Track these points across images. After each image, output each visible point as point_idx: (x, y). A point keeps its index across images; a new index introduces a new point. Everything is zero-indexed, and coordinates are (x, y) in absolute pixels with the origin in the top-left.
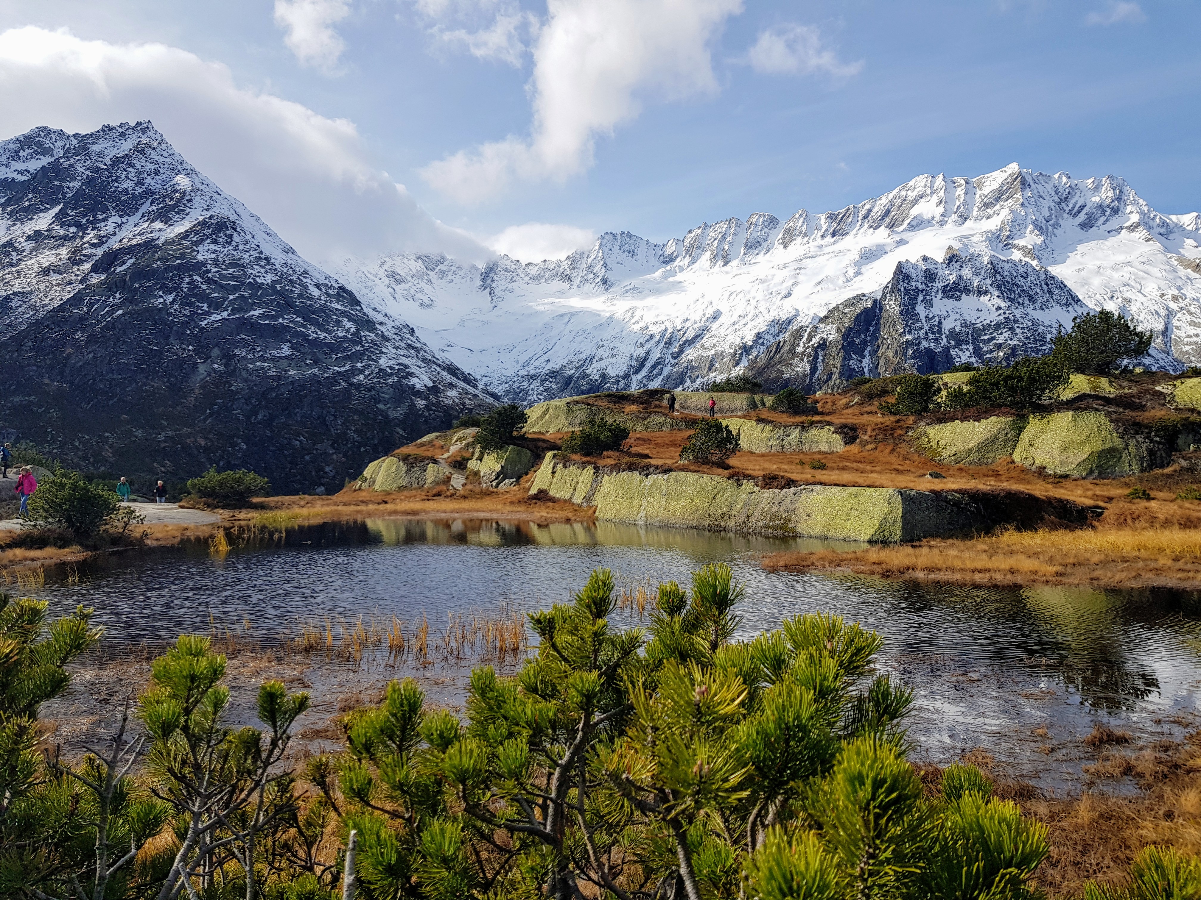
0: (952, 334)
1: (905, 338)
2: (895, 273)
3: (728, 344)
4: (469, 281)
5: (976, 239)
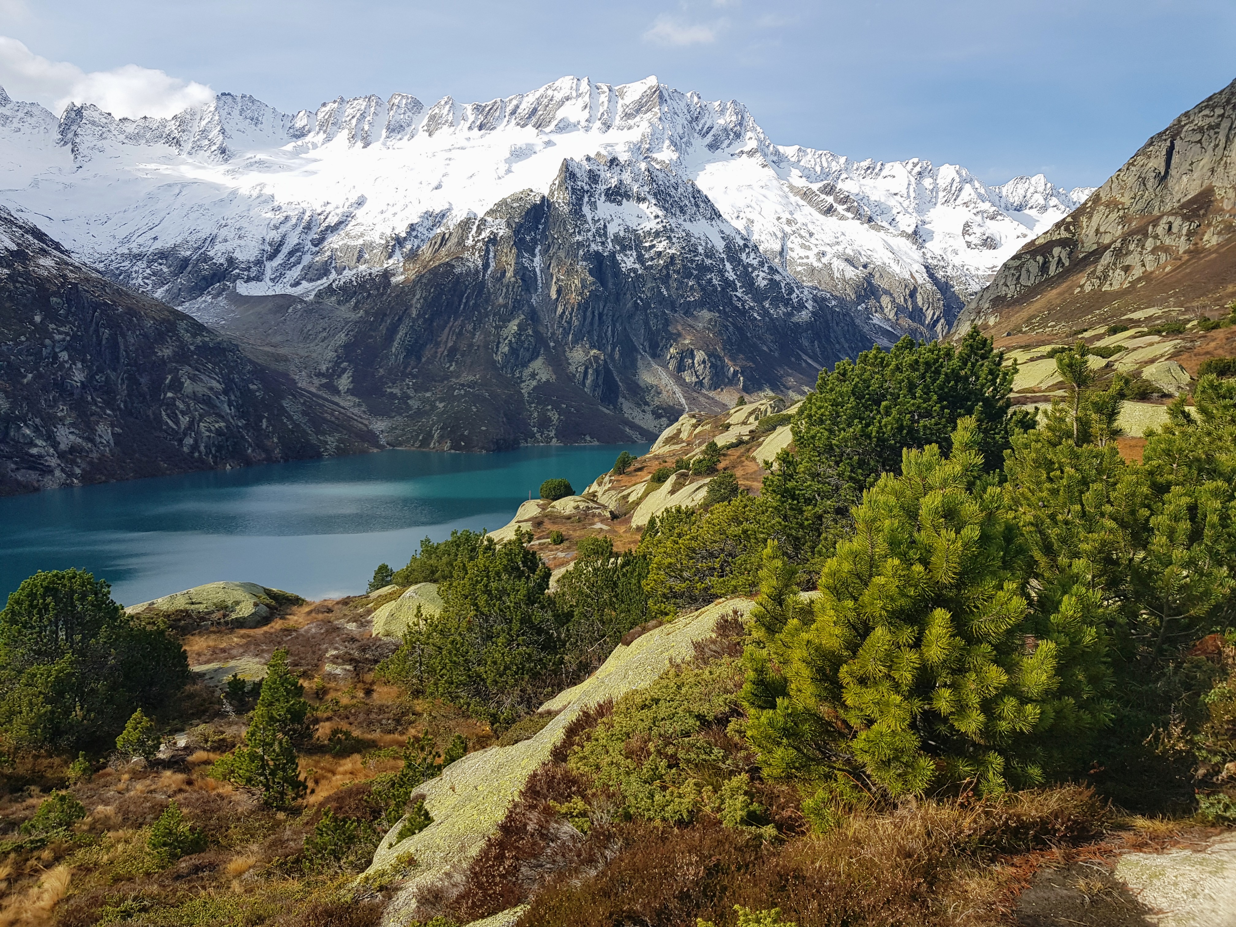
0: (617, 239)
1: (575, 239)
2: (561, 169)
3: (377, 234)
4: (42, 132)
5: (619, 148)
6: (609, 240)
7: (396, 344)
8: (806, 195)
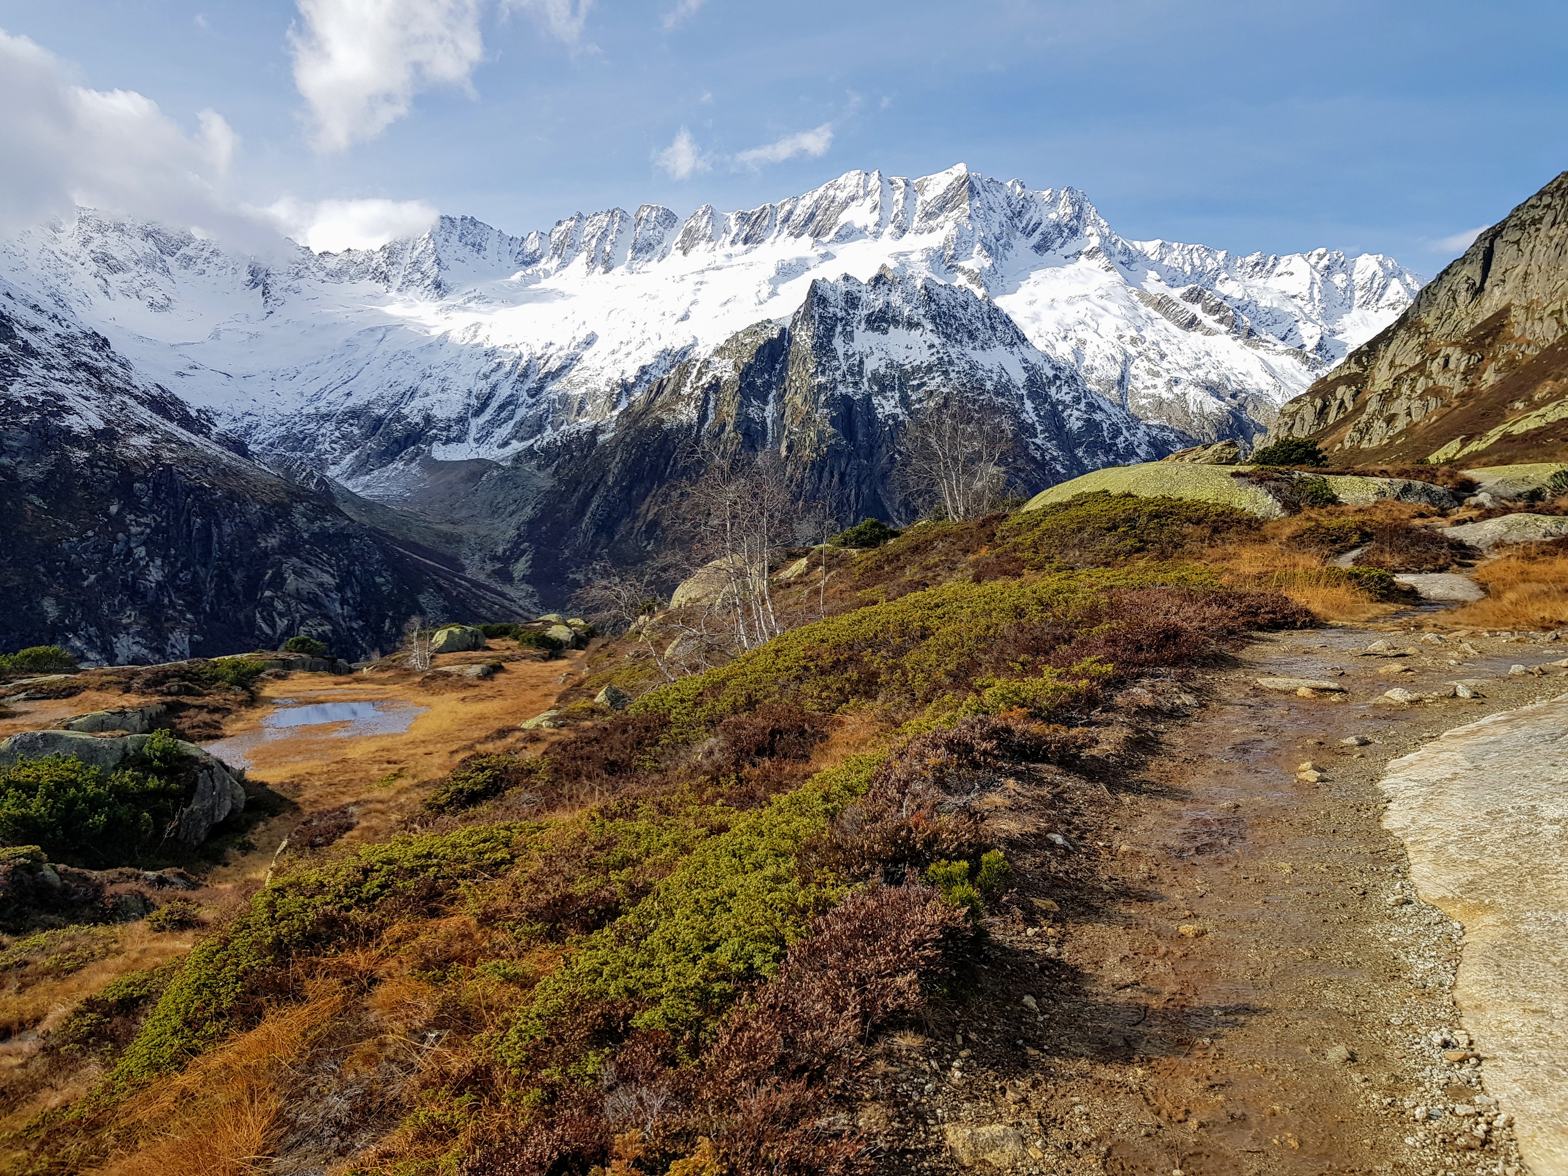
0: (875, 378)
1: (817, 381)
2: (809, 294)
3: (604, 380)
4: (229, 273)
5: (915, 257)
6: (865, 380)
7: (586, 519)
8: (1162, 305)
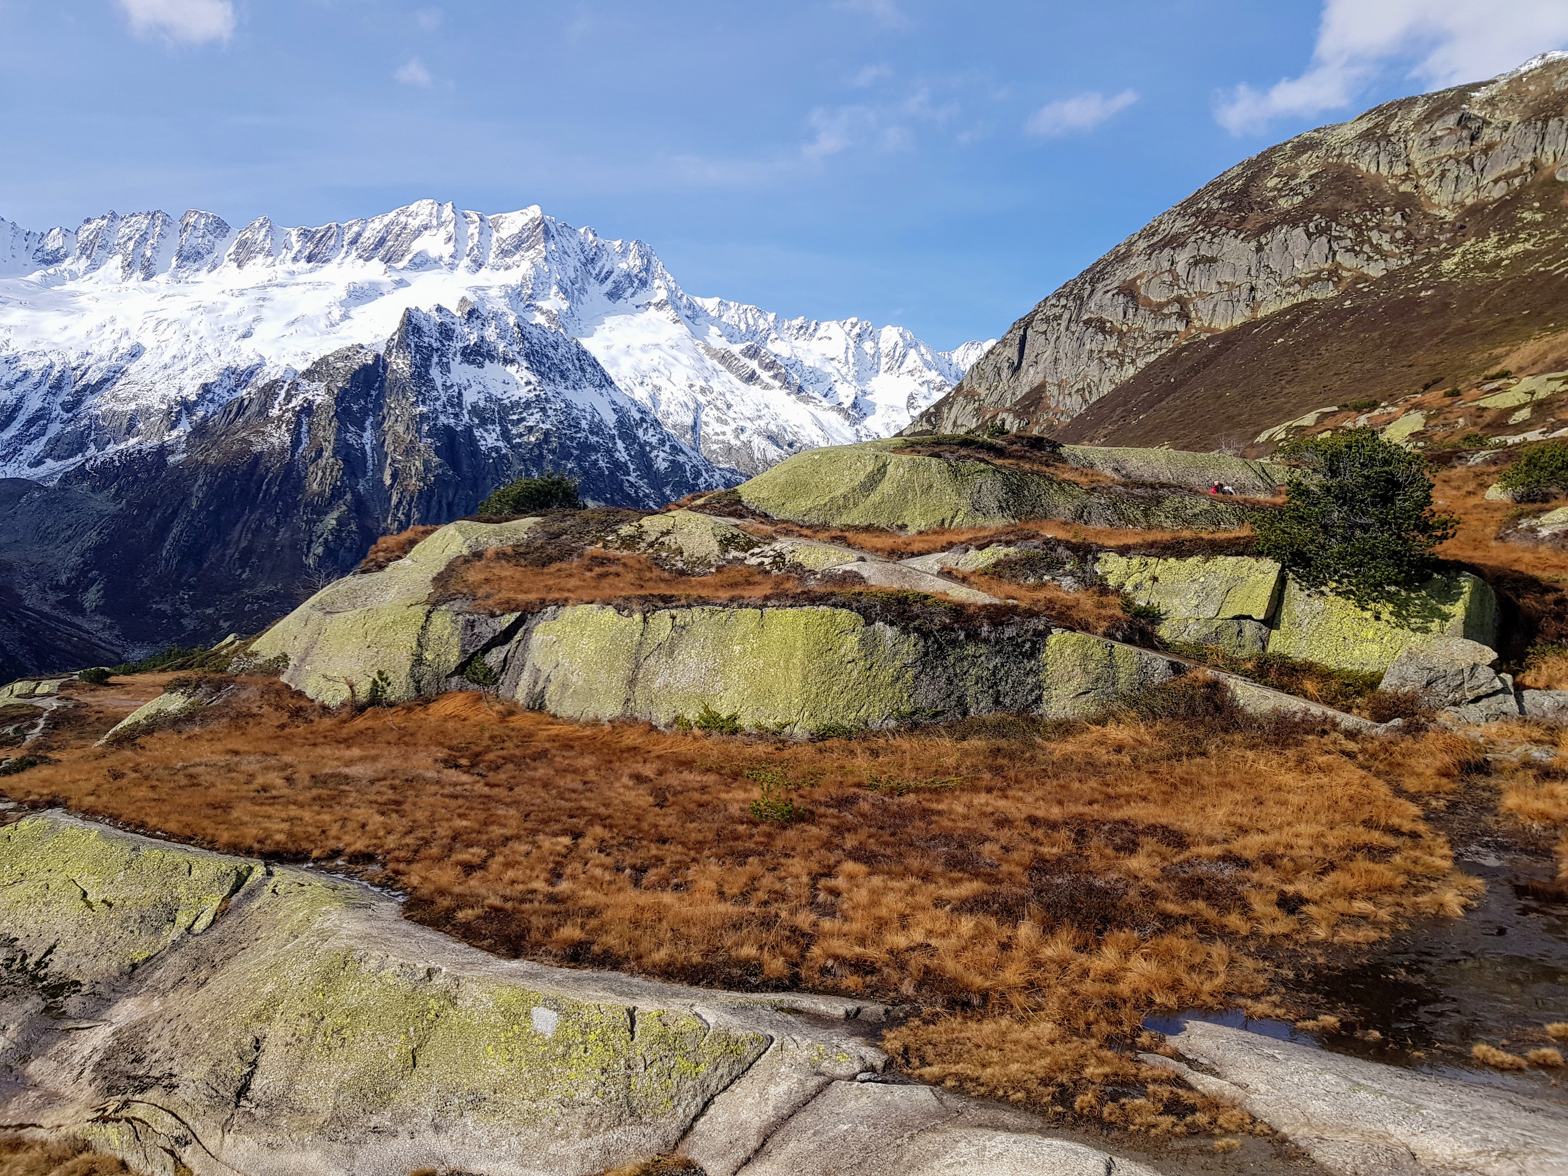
0: (475, 410)
1: (418, 410)
2: (402, 322)
3: (158, 396)
5: (493, 293)
6: (465, 412)
7: (167, 545)
8: (725, 358)
